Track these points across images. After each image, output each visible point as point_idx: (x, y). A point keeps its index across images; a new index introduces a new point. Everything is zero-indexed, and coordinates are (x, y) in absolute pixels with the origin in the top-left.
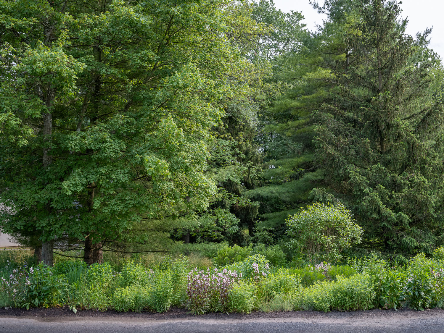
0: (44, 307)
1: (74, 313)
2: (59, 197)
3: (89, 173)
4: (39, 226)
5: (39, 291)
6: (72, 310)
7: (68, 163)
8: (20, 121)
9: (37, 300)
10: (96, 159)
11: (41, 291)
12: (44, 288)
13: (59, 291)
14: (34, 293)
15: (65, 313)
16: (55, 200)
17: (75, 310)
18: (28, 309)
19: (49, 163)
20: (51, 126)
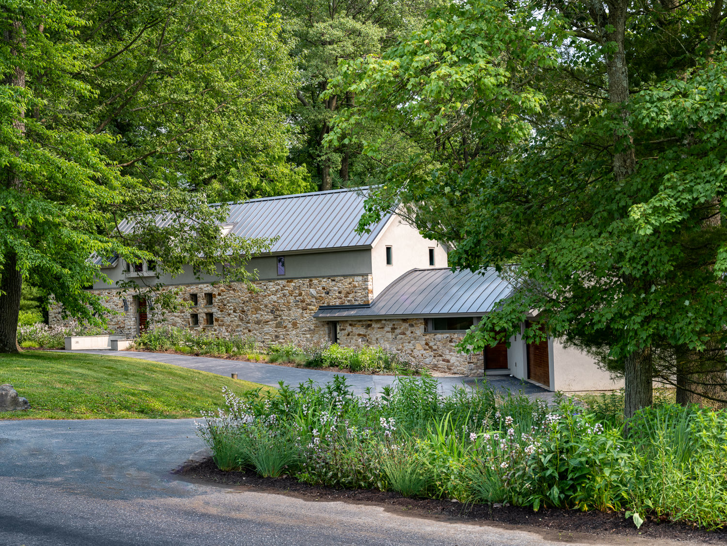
0: (576, 507)
1: (635, 527)
2: (636, 250)
3: (698, 181)
4: (599, 321)
5: (563, 469)
6: (631, 517)
7: (659, 165)
8: (505, 76)
9: (555, 491)
10: (715, 141)
11: (567, 470)
12: (573, 463)
13: (607, 472)
14: (548, 473)
15: (616, 525)
16: (628, 256)
17: (639, 520)
18: (536, 510)
19: (627, 172)
20: (625, 84)
